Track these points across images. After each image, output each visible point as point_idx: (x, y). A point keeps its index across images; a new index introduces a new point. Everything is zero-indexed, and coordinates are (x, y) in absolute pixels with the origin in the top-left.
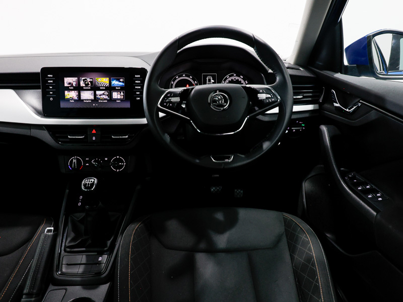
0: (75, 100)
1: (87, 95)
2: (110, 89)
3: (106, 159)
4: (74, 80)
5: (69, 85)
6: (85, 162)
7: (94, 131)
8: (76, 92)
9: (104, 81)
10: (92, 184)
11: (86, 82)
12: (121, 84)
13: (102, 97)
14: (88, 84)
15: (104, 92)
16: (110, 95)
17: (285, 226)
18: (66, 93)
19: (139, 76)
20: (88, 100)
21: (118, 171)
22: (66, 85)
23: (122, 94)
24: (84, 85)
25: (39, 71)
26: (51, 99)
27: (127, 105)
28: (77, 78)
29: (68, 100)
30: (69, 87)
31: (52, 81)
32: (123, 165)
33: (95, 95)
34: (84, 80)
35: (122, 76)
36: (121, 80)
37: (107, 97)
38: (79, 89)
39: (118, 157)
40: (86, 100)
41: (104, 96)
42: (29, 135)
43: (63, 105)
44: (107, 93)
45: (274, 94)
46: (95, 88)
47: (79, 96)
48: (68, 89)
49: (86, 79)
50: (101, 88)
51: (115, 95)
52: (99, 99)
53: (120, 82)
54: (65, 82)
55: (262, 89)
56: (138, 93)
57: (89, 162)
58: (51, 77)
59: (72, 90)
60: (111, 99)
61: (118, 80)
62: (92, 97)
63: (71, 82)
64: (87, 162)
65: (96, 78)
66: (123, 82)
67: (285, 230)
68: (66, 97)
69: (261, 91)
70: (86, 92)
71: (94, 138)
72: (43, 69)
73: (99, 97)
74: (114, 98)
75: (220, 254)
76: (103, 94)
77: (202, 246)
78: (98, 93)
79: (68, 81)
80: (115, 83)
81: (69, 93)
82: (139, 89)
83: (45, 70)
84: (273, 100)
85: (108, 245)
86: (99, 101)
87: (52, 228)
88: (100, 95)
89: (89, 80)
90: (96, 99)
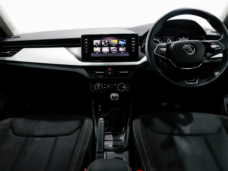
0: (99, 52)
1: (105, 50)
2: (118, 46)
3: (115, 85)
4: (99, 41)
5: (96, 44)
6: (104, 86)
7: (110, 69)
8: (100, 48)
9: (115, 41)
10: (116, 97)
11: (105, 42)
12: (124, 43)
13: (113, 50)
14: (106, 43)
15: (114, 47)
16: (118, 49)
17: (222, 122)
18: (94, 48)
19: (134, 38)
20: (106, 52)
21: (122, 91)
22: (94, 44)
23: (125, 48)
24: (104, 44)
25: (80, 37)
26: (86, 52)
27: (127, 54)
28: (100, 40)
29: (95, 52)
30: (96, 45)
31: (87, 42)
32: (125, 88)
33: (110, 49)
34: (104, 41)
35: (124, 39)
36: (124, 41)
37: (116, 50)
38: (101, 46)
39: (122, 83)
40: (105, 52)
41: (115, 50)
42: (75, 71)
43: (93, 55)
44: (116, 48)
45: (221, 45)
46: (110, 46)
47: (101, 50)
48: (95, 46)
49: (105, 41)
50: (113, 45)
51: (121, 49)
52: (112, 52)
53: (124, 42)
54: (94, 42)
55: (213, 42)
56: (134, 48)
57: (106, 86)
58: (86, 40)
59: (97, 47)
60: (118, 51)
61: (123, 41)
62: (108, 51)
63: (97, 42)
64: (105, 86)
65: (111, 40)
66: (125, 42)
67: (223, 124)
68: (94, 51)
69: (213, 44)
70: (105, 48)
71: (110, 73)
72: (83, 36)
73: (112, 50)
74: (120, 51)
75: (188, 136)
76: (114, 49)
77: (176, 132)
78: (112, 48)
79: (95, 42)
80: (121, 42)
81: (96, 48)
82: (134, 45)
83: (84, 37)
84: (220, 48)
85: (123, 130)
86: (112, 53)
87: (103, 119)
88: (113, 49)
89: (107, 41)
90: (110, 52)
